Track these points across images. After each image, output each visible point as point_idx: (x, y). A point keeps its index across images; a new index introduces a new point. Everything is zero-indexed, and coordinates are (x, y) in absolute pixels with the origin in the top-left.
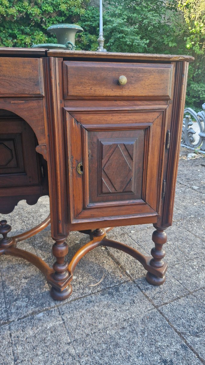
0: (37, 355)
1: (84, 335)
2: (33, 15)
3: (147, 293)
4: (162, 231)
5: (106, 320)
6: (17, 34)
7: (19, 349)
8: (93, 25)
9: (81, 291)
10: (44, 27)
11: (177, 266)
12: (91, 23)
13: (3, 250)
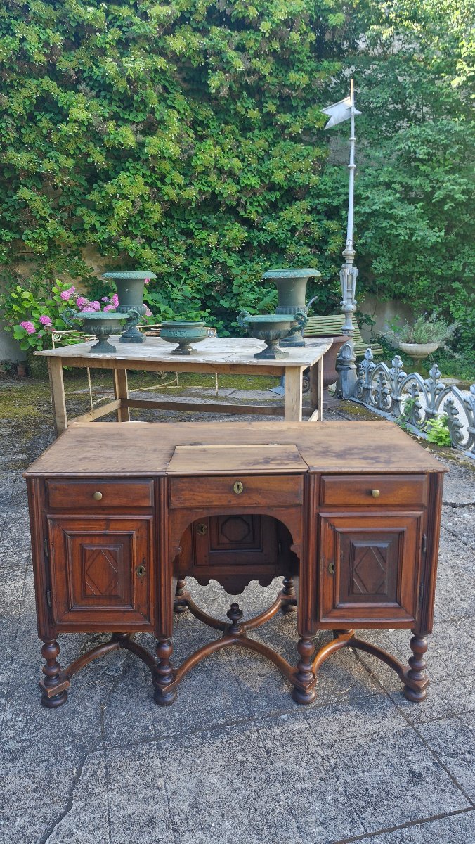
0: (287, 751)
1: (332, 741)
2: (225, 195)
3: (403, 708)
4: (422, 638)
5: (354, 729)
6: (194, 230)
7: (269, 744)
8: (335, 205)
9: (326, 698)
10: (242, 213)
11: (445, 682)
12: (331, 201)
13: (233, 640)
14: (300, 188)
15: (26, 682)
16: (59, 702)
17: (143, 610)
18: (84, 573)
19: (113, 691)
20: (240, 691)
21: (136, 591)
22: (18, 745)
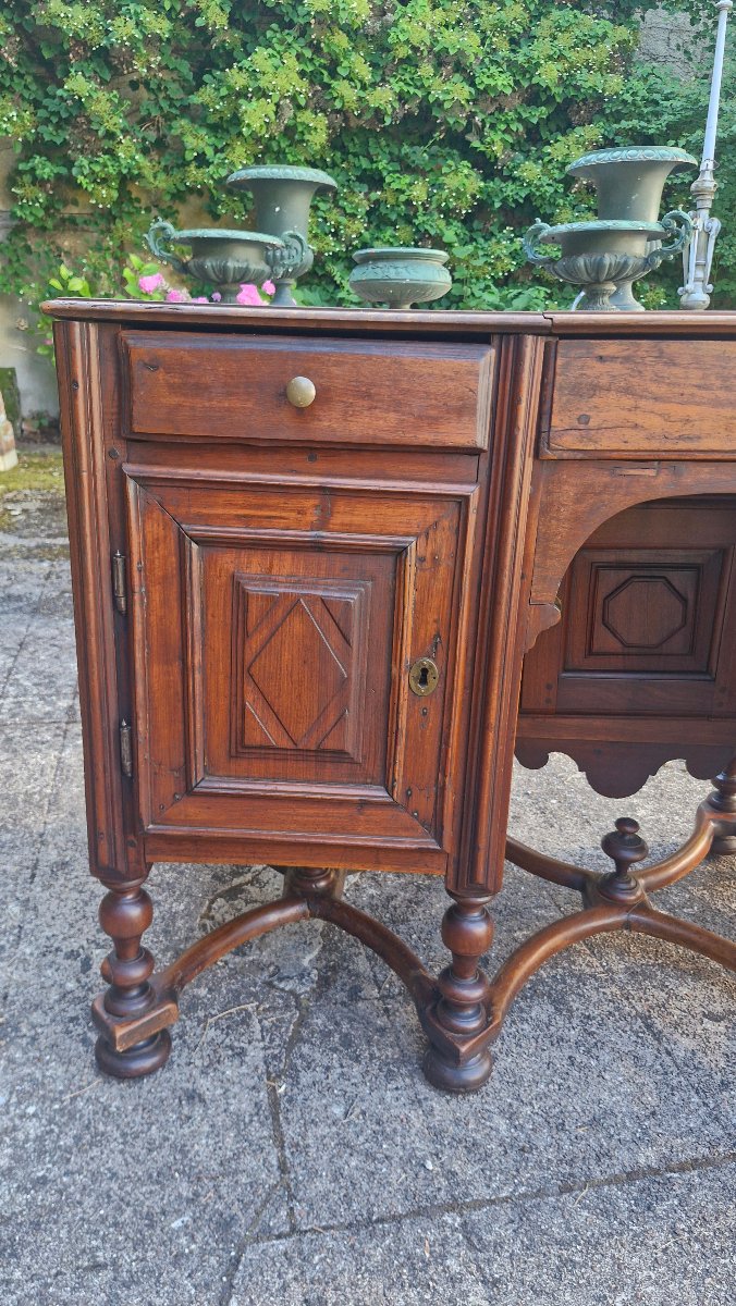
2: (447, 105)
6: (385, 174)
8: (651, 132)
10: (476, 144)
12: (643, 124)
13: (623, 917)
14: (584, 100)
15: (54, 996)
16: (147, 1063)
17: (424, 803)
18: (240, 671)
19: (297, 1039)
20: (668, 1059)
21: (402, 741)
22: (22, 1198)
